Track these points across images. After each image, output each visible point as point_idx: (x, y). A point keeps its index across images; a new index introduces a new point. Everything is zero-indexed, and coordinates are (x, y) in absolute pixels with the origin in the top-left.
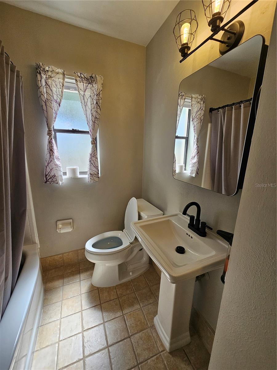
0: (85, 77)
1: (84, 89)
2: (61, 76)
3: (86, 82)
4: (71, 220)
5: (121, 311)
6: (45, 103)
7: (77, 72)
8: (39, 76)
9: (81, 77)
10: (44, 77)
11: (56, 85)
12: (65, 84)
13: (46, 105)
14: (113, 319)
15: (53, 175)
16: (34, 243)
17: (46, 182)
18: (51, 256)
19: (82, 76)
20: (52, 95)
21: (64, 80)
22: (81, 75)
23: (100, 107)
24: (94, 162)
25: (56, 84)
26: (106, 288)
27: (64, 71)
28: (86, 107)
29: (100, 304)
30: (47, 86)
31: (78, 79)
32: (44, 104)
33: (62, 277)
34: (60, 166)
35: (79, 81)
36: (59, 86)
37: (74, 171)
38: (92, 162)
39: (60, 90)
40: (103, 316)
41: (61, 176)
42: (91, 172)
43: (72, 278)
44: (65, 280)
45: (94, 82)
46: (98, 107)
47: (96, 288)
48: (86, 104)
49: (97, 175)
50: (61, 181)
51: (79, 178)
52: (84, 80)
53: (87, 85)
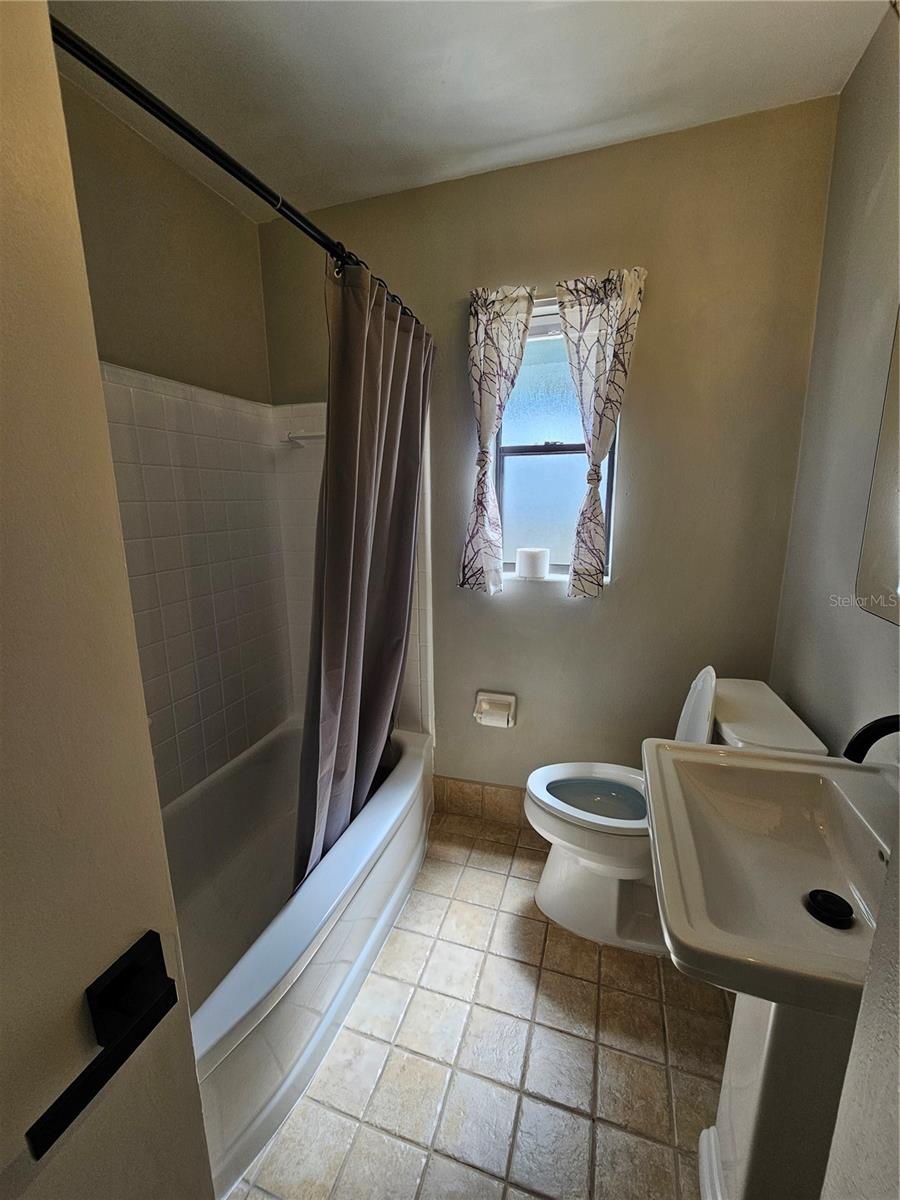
0: (587, 287)
1: (581, 323)
2: (523, 304)
3: (589, 299)
4: (512, 699)
5: (593, 1026)
6: (480, 384)
7: (566, 282)
8: (472, 321)
9: (575, 292)
10: (483, 318)
11: (511, 332)
12: (532, 323)
13: (480, 389)
14: (561, 1031)
15: (479, 566)
16: (425, 731)
17: (462, 585)
18: (457, 779)
19: (580, 286)
20: (496, 360)
21: (529, 312)
22: (576, 285)
23: (623, 365)
24: (591, 538)
25: (509, 330)
26: (571, 935)
27: (533, 289)
28: (581, 374)
29: (540, 968)
30: (488, 341)
31: (568, 298)
32: (475, 387)
33: (471, 844)
34: (497, 543)
35: (568, 304)
36: (515, 334)
37: (533, 560)
38: (585, 536)
39: (518, 341)
40: (535, 1002)
41: (497, 571)
42: (579, 568)
43: (491, 857)
44: (475, 855)
45: (615, 295)
46: (619, 367)
47: (542, 918)
48: (582, 364)
49: (595, 577)
50: (495, 585)
51: (547, 583)
52: (583, 296)
53: (592, 308)
